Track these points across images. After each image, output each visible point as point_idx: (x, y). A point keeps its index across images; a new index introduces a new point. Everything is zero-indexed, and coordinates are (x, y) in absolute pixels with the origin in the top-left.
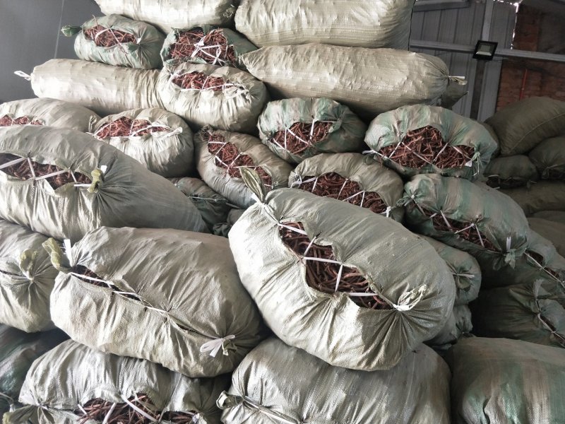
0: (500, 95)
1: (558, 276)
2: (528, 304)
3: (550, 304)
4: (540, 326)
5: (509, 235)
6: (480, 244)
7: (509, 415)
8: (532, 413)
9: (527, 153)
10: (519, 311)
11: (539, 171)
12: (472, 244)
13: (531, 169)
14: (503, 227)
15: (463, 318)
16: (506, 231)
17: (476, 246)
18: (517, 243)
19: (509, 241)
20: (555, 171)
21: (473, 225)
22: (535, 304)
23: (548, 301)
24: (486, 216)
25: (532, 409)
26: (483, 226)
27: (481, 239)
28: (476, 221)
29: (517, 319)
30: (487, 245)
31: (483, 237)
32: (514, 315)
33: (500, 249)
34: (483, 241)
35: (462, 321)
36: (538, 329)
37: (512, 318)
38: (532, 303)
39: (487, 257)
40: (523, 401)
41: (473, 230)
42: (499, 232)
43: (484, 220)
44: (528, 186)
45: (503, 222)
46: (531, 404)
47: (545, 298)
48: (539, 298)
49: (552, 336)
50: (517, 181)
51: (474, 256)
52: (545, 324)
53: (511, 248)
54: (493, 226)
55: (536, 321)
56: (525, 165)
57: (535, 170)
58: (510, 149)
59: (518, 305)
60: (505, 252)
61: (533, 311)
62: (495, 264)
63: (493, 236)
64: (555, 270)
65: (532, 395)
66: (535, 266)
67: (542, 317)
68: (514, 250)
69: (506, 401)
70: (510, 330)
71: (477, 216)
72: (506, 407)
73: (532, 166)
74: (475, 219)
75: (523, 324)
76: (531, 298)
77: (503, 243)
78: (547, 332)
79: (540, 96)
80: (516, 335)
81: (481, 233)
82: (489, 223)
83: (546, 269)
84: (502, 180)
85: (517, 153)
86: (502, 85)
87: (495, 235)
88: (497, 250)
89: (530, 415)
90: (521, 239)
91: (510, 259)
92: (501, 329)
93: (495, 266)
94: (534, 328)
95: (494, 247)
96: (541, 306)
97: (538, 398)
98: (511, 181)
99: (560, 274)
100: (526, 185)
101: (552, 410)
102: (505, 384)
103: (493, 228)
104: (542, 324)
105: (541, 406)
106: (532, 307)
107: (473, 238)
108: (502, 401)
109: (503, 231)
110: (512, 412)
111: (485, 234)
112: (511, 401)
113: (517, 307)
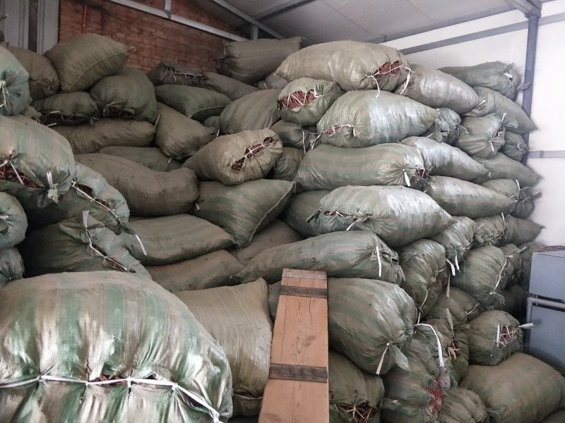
0: (61, 28)
1: (108, 206)
2: (78, 237)
3: (101, 232)
4: (92, 254)
5: (49, 169)
6: (19, 182)
7: (16, 353)
8: (42, 342)
9: (88, 90)
10: (71, 244)
11: (100, 108)
12: (9, 183)
13: (93, 106)
14: (42, 162)
15: (7, 263)
16: (45, 167)
17: (15, 184)
18: (59, 178)
19: (49, 176)
20: (114, 108)
21: (6, 162)
22: (85, 235)
23: (98, 230)
24: (20, 151)
25: (41, 339)
26: (18, 162)
27: (18, 176)
28: (10, 158)
29: (70, 252)
30: (27, 182)
31: (21, 174)
32: (67, 249)
33: (42, 185)
34: (22, 178)
35: (6, 267)
36: (92, 257)
37: (66, 252)
38: (83, 235)
39: (29, 195)
40: (32, 334)
41: (8, 167)
42: (38, 168)
43: (18, 156)
44: (92, 123)
45: (41, 157)
46: (41, 335)
47: (94, 227)
48: (89, 228)
49: (105, 261)
50: (81, 118)
51: (14, 196)
52: (97, 251)
53: (54, 182)
54: (30, 161)
55: (88, 251)
56: (86, 101)
57: (96, 107)
58: (70, 85)
59: (69, 238)
60: (47, 187)
61: (84, 241)
62: (39, 201)
63: (31, 172)
64: (104, 201)
65: (42, 326)
66: (85, 199)
67: (94, 246)
68: (57, 184)
69: (13, 340)
70: (64, 264)
71: (10, 152)
72: (13, 346)
73: (94, 104)
74: (8, 155)
75: (76, 255)
76: (81, 229)
77: (44, 179)
78: (101, 259)
79: (101, 34)
80: (70, 268)
81: (17, 170)
82: (25, 159)
83: (96, 200)
84: (65, 117)
85: (78, 89)
86: (62, 17)
87: (33, 171)
88: (38, 186)
89: (39, 346)
90: (63, 173)
91: (53, 194)
92: (55, 265)
93: (39, 203)
94: (88, 258)
95: (35, 184)
96: (91, 235)
97: (48, 326)
98: (74, 118)
99: (110, 204)
100: (89, 122)
101: (60, 334)
102: (14, 323)
103: (30, 164)
104: (94, 252)
105: (50, 333)
106: (83, 238)
107: (10, 177)
108: (8, 341)
109: (42, 167)
110: (20, 349)
111: (23, 171)
112: (18, 339)
113: (69, 240)
